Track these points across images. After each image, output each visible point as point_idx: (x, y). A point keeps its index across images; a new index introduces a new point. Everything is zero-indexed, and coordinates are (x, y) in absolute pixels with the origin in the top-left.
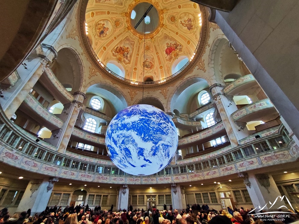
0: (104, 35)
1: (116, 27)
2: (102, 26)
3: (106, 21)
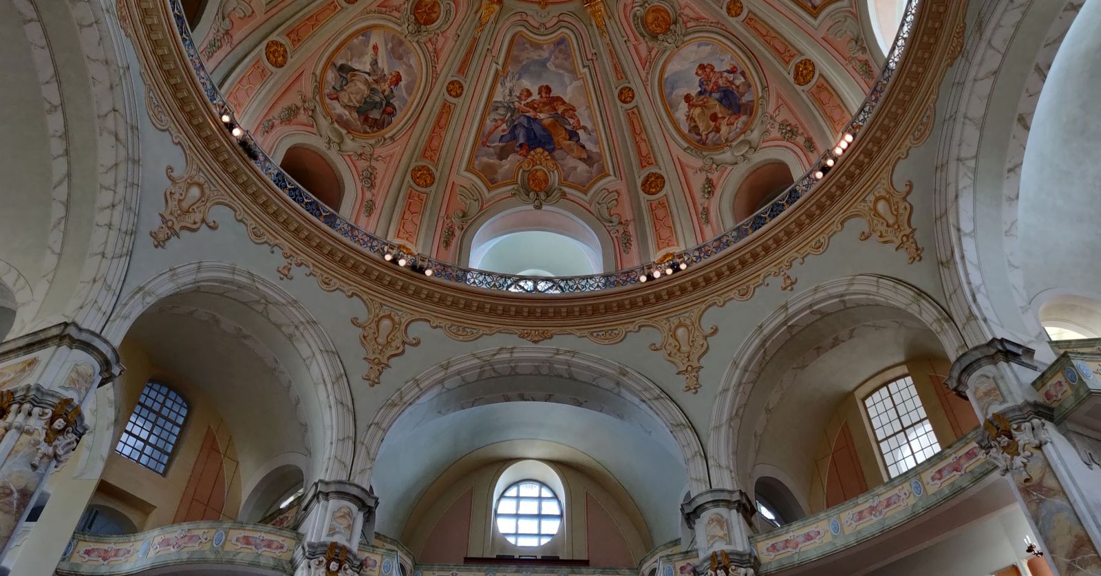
0: (739, 81)
1: (675, 23)
2: (697, 111)
3: (667, 91)
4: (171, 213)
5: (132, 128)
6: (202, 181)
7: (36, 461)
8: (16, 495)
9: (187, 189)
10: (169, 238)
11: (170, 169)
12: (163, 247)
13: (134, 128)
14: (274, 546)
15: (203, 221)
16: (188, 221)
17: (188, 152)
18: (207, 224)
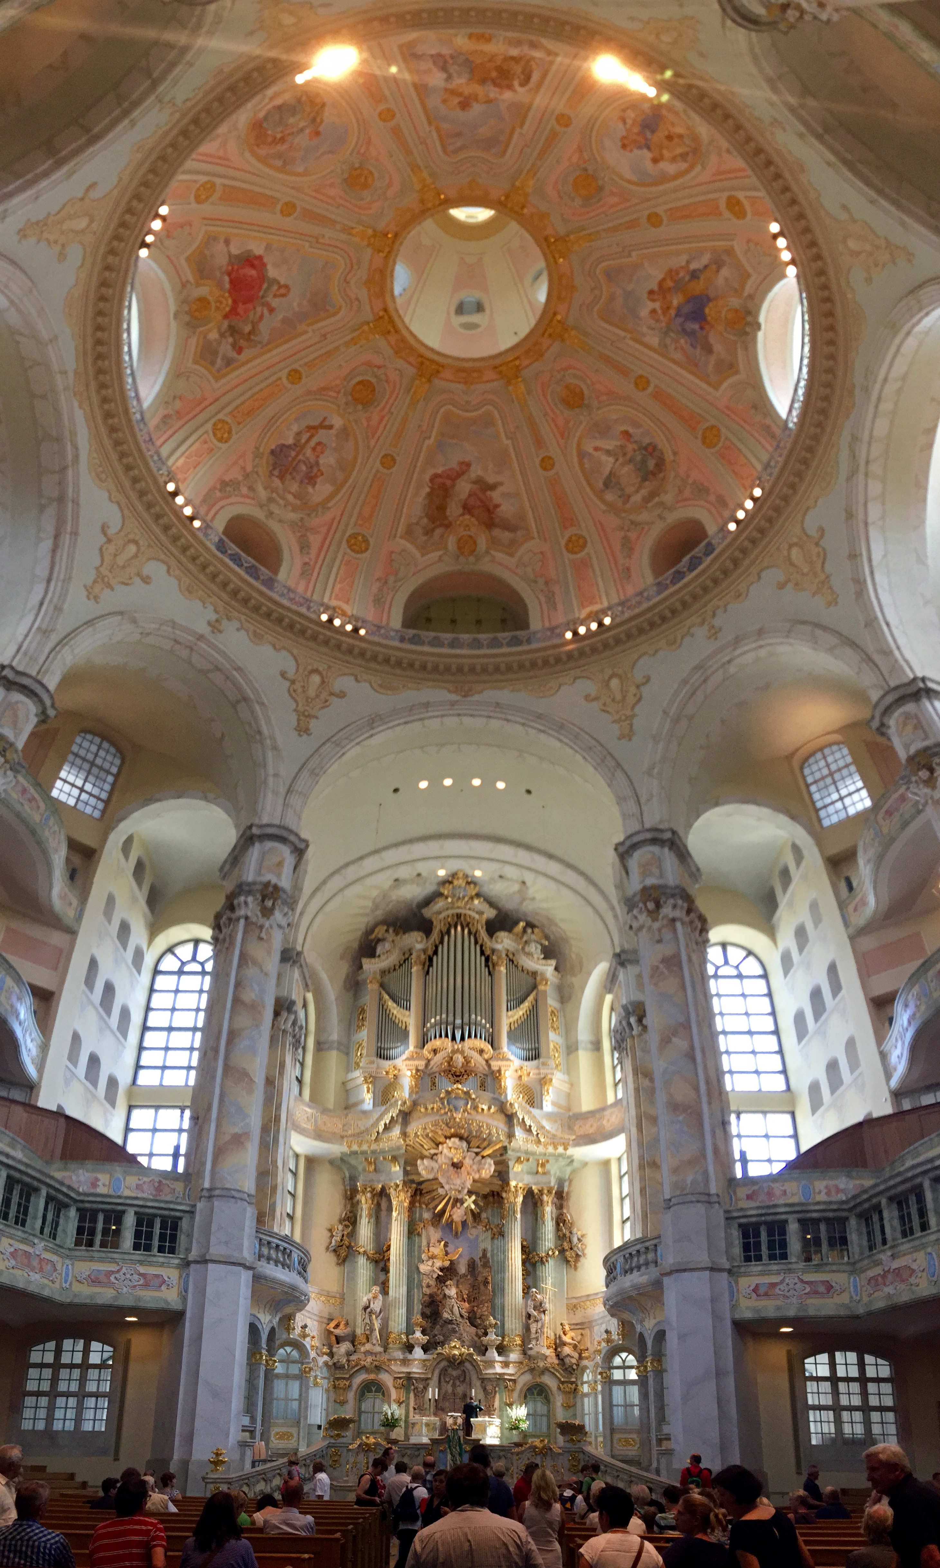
4: (617, 713)
6: (610, 672)
7: (657, 938)
8: (661, 966)
9: (609, 689)
10: (632, 725)
11: (587, 697)
12: (634, 734)
13: (538, 715)
15: (637, 687)
16: (631, 700)
17: (584, 675)
18: (642, 685)
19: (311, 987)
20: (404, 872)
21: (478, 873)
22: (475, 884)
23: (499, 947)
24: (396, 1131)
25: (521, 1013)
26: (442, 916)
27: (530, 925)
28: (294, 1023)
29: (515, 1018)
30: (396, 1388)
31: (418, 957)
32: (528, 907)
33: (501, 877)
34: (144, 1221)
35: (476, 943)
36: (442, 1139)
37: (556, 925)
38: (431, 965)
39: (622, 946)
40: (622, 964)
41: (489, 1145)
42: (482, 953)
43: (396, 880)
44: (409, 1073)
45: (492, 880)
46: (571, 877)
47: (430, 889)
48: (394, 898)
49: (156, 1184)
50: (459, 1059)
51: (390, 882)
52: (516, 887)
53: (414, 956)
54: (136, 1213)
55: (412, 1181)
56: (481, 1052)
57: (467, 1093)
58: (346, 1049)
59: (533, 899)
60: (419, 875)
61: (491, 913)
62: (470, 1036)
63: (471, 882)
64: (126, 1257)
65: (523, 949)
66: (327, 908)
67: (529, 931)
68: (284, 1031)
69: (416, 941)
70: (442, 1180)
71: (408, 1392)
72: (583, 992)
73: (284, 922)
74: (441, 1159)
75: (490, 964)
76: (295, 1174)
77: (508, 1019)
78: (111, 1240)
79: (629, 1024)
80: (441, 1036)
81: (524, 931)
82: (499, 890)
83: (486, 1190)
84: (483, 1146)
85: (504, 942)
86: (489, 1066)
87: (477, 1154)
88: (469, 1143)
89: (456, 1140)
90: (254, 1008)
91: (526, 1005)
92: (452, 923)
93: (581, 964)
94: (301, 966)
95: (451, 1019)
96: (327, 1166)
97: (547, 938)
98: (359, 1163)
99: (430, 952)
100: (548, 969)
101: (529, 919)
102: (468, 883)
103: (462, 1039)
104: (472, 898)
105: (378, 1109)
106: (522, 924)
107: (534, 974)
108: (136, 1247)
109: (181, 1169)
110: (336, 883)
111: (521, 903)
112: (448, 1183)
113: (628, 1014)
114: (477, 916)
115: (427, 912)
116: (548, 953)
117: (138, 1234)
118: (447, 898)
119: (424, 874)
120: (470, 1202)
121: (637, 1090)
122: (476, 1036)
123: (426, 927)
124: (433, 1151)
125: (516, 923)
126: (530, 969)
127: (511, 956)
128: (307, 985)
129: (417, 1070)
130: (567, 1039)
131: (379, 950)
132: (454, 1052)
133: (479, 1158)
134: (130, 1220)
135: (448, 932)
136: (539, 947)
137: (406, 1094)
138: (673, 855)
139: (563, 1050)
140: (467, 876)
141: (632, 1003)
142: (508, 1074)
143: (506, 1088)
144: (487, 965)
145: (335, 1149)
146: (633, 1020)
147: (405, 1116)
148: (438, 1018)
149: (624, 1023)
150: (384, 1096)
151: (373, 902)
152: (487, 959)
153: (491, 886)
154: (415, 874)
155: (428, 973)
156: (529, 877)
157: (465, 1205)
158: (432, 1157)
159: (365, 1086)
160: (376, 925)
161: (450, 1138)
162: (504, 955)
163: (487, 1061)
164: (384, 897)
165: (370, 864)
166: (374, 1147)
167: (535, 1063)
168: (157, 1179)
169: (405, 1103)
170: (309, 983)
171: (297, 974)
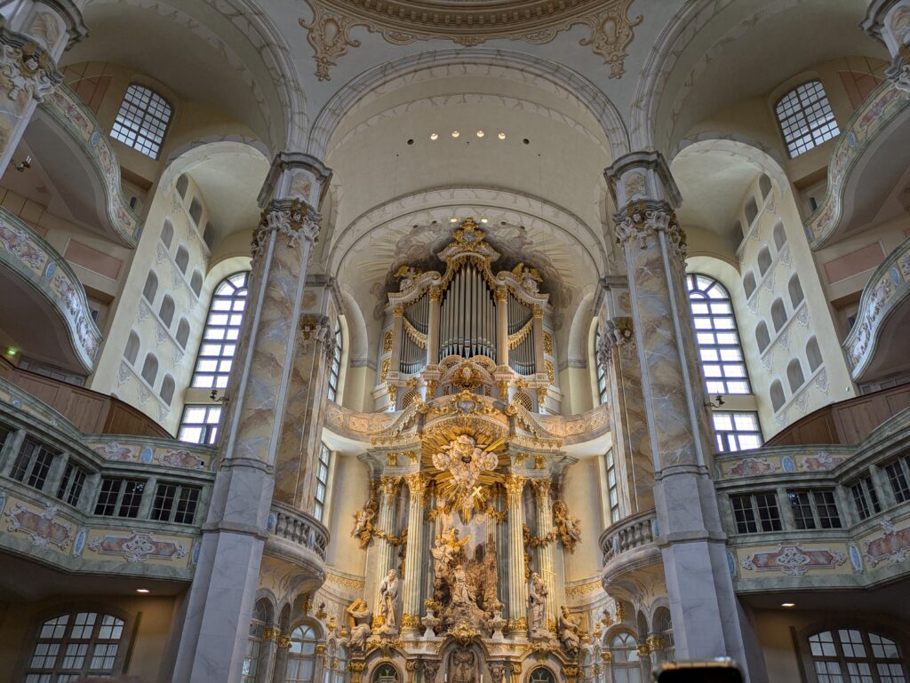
4: (609, 54)
5: (536, 63)
6: (605, 16)
7: (642, 245)
8: (646, 268)
9: (604, 32)
10: (622, 64)
11: (583, 42)
12: (624, 72)
13: (537, 61)
14: (888, 98)
15: (631, 28)
16: (624, 41)
17: (581, 20)
18: (635, 25)
19: (344, 310)
20: (421, 219)
21: (485, 221)
22: (483, 231)
23: (502, 283)
24: (414, 429)
25: (520, 336)
26: (454, 259)
27: (529, 266)
28: (327, 336)
29: (515, 341)
30: (408, 671)
31: (435, 291)
32: (527, 250)
33: (503, 223)
34: (165, 488)
35: (483, 279)
36: (453, 437)
37: (550, 265)
38: (445, 298)
39: (606, 273)
40: (607, 288)
41: (492, 442)
42: (488, 288)
43: (415, 227)
44: (426, 384)
45: (496, 228)
46: (563, 219)
47: (444, 236)
48: (414, 243)
49: (184, 456)
50: (467, 373)
51: (409, 229)
52: (517, 233)
53: (431, 289)
54: (159, 481)
55: (427, 473)
56: (486, 366)
57: (474, 398)
58: (373, 365)
59: (531, 243)
60: (435, 222)
61: (495, 256)
62: (477, 354)
63: (479, 229)
64: (142, 525)
65: (522, 285)
66: (357, 247)
67: (527, 270)
68: (318, 341)
69: (432, 280)
70: (452, 471)
71: (419, 676)
72: (572, 320)
73: (311, 236)
74: (453, 454)
75: (494, 297)
76: (327, 467)
77: (508, 342)
78: (130, 510)
79: (613, 336)
80: (453, 353)
81: (523, 271)
82: (501, 235)
83: (491, 481)
84: (487, 443)
85: (505, 280)
86: (493, 378)
87: (483, 449)
88: (476, 440)
89: (465, 437)
90: (284, 305)
91: (524, 330)
92: (463, 264)
93: (571, 298)
94: (334, 290)
95: (461, 340)
96: (356, 460)
97: (542, 276)
98: (383, 459)
99: (445, 288)
100: (542, 301)
101: (527, 261)
102: (476, 229)
103: (471, 356)
104: (479, 243)
105: (398, 412)
106: (521, 265)
107: (531, 306)
108: (155, 515)
109: (212, 441)
110: (364, 225)
111: (521, 247)
112: (458, 474)
113: (612, 327)
114: (484, 258)
115: (442, 256)
116: (543, 288)
117: (158, 503)
118: (458, 243)
119: (439, 222)
120: (477, 491)
121: (621, 391)
122: (482, 354)
123: (441, 267)
124: (445, 447)
125: (516, 265)
126: (528, 301)
127: (512, 291)
128: (340, 308)
129: (433, 381)
130: (558, 358)
131: (402, 287)
132: (464, 366)
133: (484, 453)
134: (151, 488)
135: (459, 272)
136: (535, 284)
137: (424, 399)
138: (657, 176)
139: (555, 368)
140: (475, 224)
141: (615, 319)
142: (508, 384)
143: (507, 395)
144: (492, 298)
145: (362, 446)
146: (616, 332)
147: (422, 418)
148: (451, 340)
149: (608, 335)
150: (405, 401)
151: (397, 246)
152: (492, 293)
153: (496, 233)
154: (431, 221)
155: (442, 304)
156: (527, 222)
157: (473, 495)
158: (445, 452)
159: (390, 395)
160: (400, 267)
161: (460, 435)
162: (505, 290)
163: (491, 374)
164: (406, 242)
165: (391, 210)
166: (395, 444)
167: (532, 376)
168: (185, 452)
169: (421, 406)
170: (342, 306)
171: (330, 296)
